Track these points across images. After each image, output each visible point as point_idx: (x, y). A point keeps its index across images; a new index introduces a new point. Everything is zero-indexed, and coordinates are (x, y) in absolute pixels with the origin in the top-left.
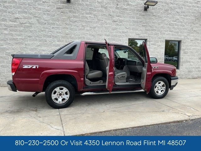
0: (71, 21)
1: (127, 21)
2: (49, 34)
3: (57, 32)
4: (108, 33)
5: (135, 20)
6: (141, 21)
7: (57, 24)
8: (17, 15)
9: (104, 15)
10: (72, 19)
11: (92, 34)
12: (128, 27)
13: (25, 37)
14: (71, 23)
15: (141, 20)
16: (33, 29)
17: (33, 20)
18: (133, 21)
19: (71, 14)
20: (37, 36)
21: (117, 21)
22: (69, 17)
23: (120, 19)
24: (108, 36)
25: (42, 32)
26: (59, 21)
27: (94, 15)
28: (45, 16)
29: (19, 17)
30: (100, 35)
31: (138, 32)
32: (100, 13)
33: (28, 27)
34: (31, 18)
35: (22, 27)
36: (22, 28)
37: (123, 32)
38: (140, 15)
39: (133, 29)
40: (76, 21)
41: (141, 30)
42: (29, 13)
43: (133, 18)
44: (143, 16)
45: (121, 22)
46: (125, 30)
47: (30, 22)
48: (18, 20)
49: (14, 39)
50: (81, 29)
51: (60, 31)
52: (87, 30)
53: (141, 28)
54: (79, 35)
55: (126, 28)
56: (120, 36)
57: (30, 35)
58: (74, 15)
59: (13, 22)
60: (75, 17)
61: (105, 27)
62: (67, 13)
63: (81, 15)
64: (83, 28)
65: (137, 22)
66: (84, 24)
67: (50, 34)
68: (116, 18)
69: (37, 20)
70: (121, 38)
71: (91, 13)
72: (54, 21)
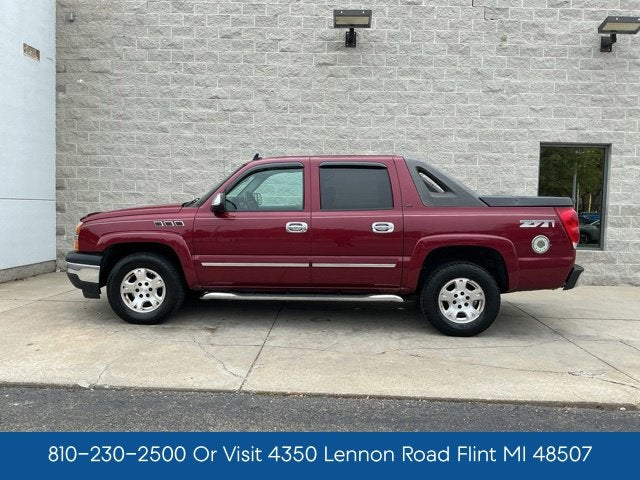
0: (355, 100)
1: (534, 89)
2: (294, 138)
3: (316, 132)
4: (467, 128)
5: (567, 82)
6: (587, 86)
7: (315, 108)
8: (216, 90)
9: (458, 73)
10: (359, 91)
11: (417, 132)
12: (538, 108)
13: (233, 145)
14: (354, 103)
15: (587, 82)
16: (253, 125)
17: (256, 102)
18: (558, 86)
19: (355, 79)
20: (263, 144)
21: (500, 90)
22: (350, 89)
23: (513, 81)
24: (467, 136)
25: (275, 133)
26: (321, 100)
27: (426, 76)
28: (285, 90)
29: (220, 95)
30: (443, 135)
31: (574, 121)
32: (445, 70)
33: (243, 119)
34: (249, 96)
35: (227, 119)
36: (226, 124)
37: (521, 123)
38: (586, 65)
39: (557, 113)
40: (369, 98)
41: (587, 116)
42: (246, 83)
43: (561, 76)
44: (599, 68)
45: (514, 93)
46: (531, 118)
47: (248, 106)
48: (217, 103)
49: (207, 152)
50: (382, 120)
51: (324, 127)
52: (402, 122)
53: (589, 109)
54: (377, 137)
55: (533, 109)
56: (508, 136)
57: (244, 140)
58: (363, 82)
59: (205, 106)
60: (366, 85)
61: (459, 111)
62: (345, 76)
63: (384, 80)
64: (389, 116)
65: (574, 89)
66: (391, 105)
67: (296, 136)
68: (496, 82)
69: (266, 100)
70: (513, 143)
71: (414, 72)
72: (308, 101)
